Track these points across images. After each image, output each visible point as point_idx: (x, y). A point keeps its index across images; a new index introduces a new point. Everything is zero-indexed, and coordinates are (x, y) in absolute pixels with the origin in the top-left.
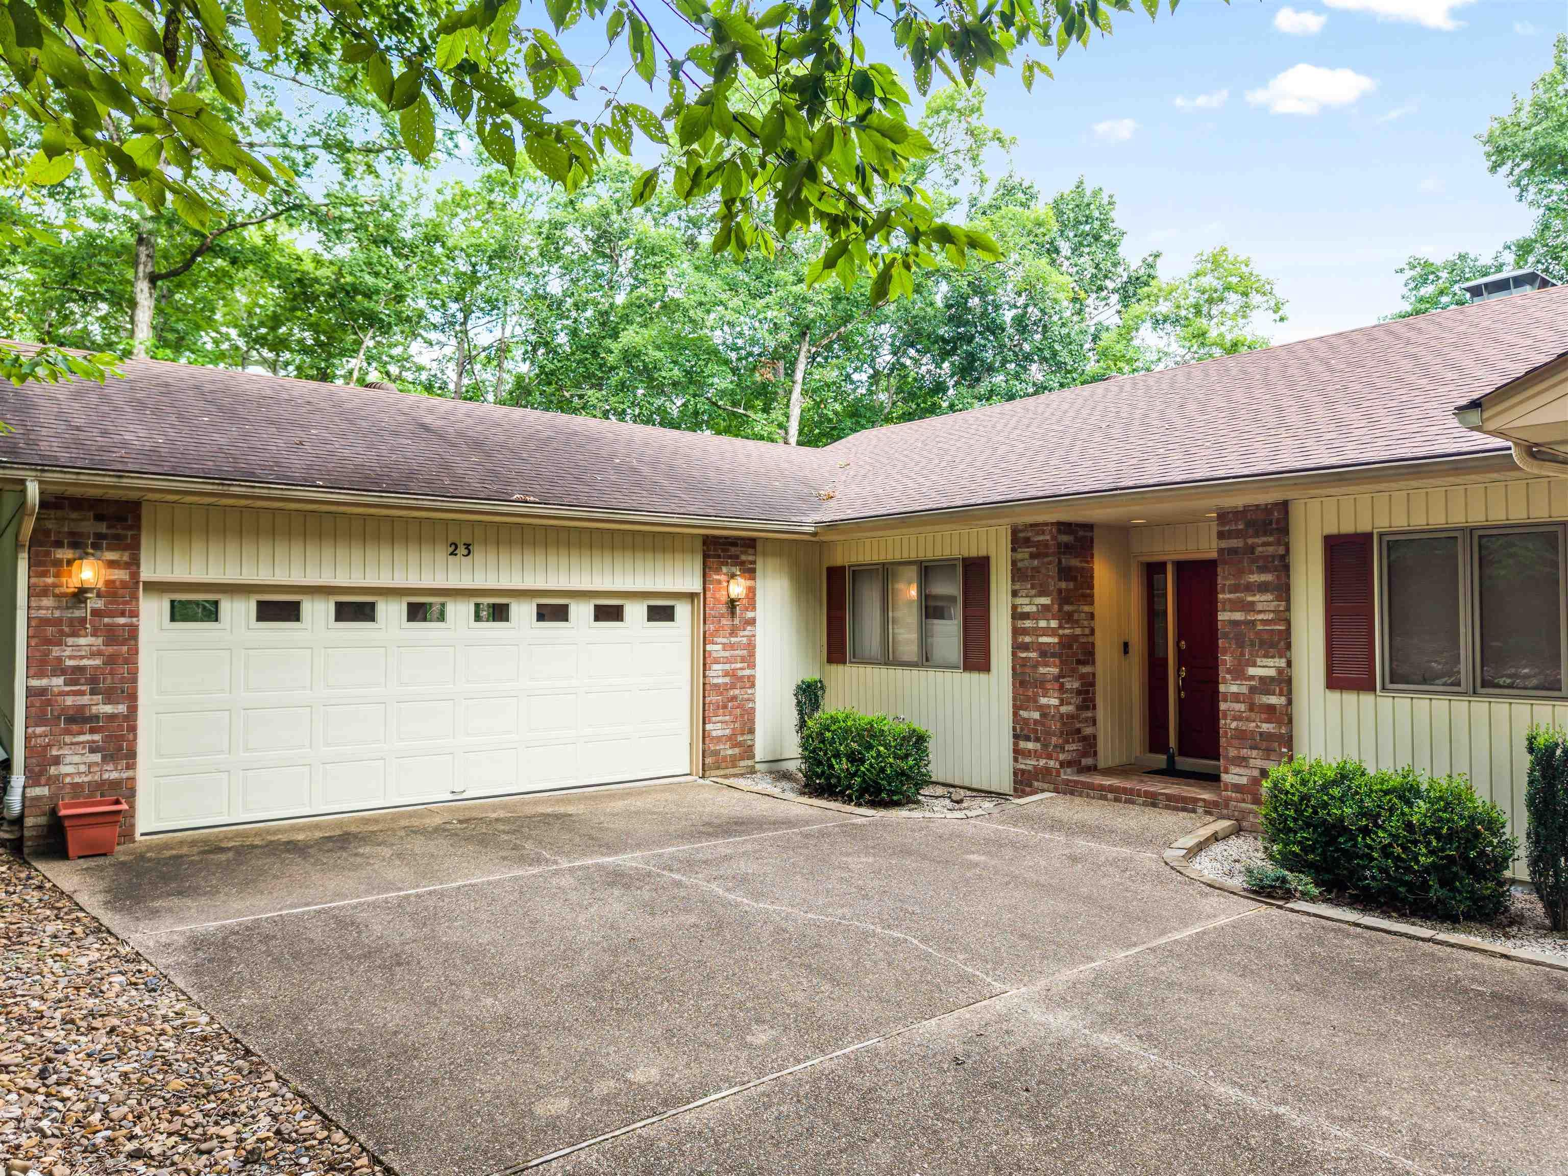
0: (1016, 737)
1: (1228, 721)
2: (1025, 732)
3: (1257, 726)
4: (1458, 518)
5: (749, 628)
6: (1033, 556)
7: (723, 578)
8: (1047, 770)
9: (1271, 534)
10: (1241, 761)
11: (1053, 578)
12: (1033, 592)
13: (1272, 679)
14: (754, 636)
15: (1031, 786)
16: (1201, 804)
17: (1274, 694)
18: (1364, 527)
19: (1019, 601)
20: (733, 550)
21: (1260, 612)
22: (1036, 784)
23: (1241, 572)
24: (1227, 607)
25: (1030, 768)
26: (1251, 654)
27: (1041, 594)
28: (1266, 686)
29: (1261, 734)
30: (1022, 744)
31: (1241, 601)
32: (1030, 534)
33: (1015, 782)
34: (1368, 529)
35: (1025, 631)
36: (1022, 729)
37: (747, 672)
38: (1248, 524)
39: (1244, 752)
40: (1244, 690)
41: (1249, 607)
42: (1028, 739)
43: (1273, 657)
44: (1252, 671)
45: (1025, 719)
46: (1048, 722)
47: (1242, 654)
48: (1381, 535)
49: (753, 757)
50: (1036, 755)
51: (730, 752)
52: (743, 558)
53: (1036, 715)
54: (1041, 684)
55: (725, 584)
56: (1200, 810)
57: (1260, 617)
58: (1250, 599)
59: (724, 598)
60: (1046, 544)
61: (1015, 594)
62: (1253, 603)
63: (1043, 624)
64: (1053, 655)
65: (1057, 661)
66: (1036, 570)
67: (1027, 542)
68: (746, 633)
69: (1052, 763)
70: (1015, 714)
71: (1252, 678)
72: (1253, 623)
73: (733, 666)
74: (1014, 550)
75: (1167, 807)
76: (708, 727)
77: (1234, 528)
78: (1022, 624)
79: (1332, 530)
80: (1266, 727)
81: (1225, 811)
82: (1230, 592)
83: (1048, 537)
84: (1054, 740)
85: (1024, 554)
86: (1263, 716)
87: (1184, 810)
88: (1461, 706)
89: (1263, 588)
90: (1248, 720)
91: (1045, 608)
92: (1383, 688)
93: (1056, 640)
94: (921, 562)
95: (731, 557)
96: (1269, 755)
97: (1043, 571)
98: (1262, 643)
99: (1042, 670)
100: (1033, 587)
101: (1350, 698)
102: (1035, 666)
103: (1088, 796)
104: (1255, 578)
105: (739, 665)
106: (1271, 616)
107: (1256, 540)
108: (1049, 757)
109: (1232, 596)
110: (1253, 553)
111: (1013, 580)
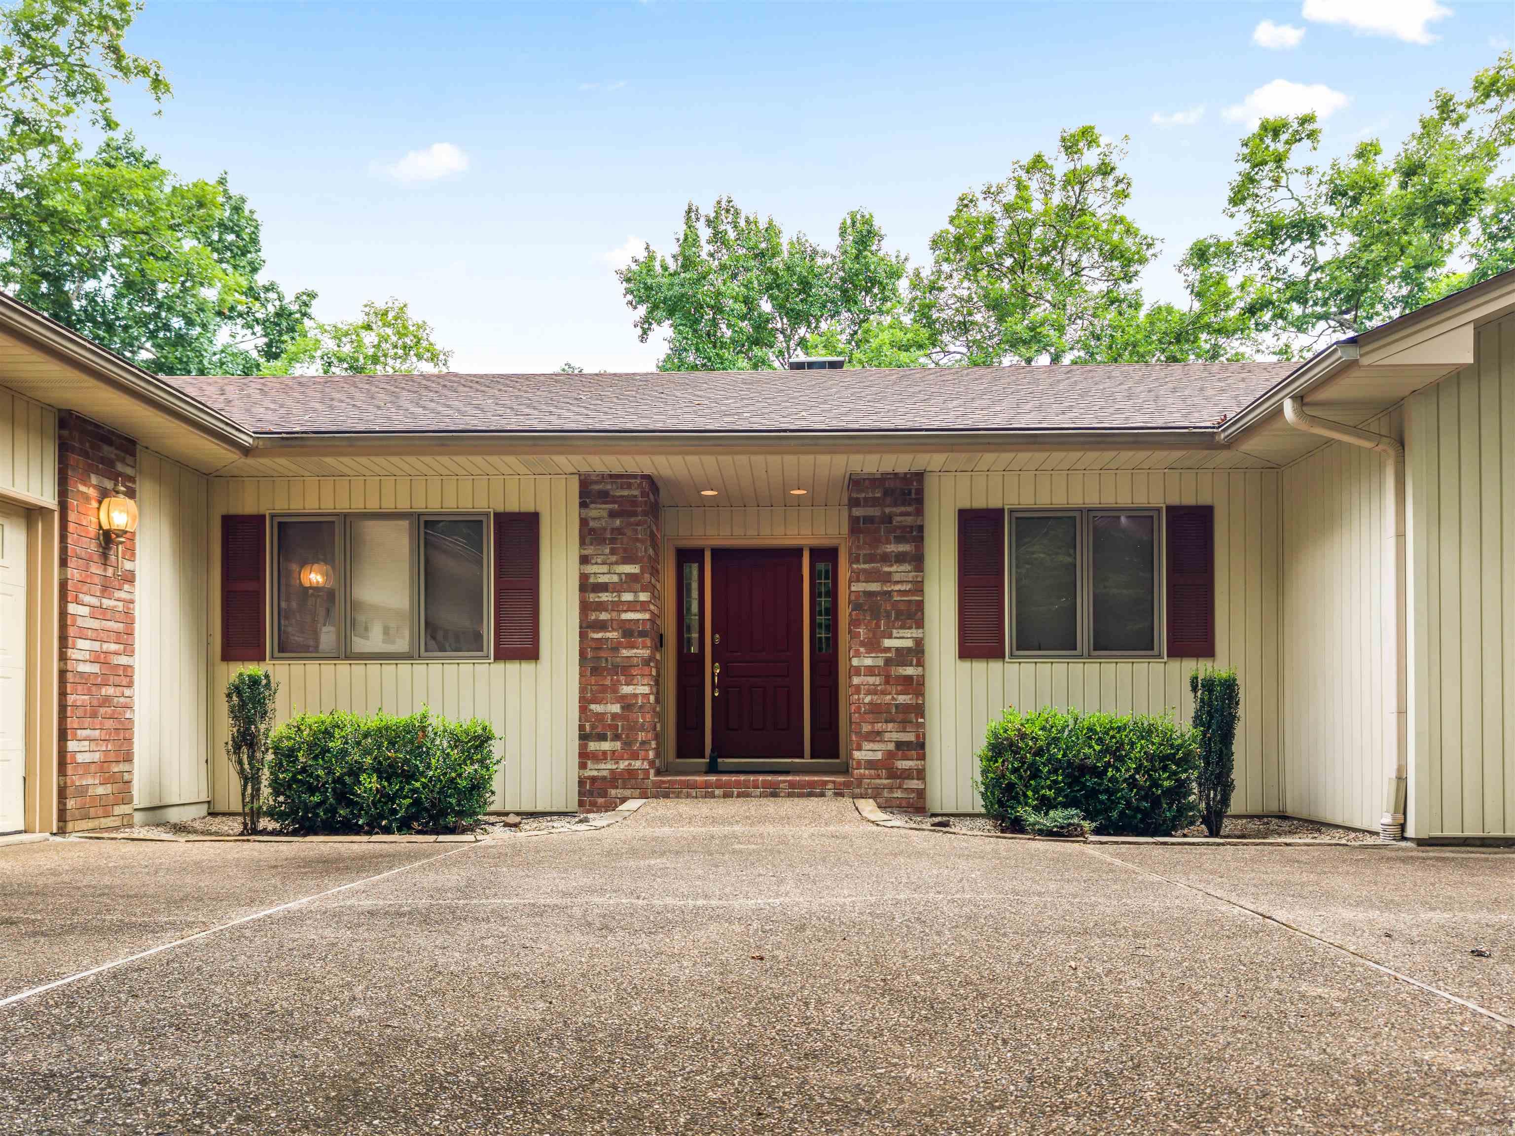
0: (584, 737)
1: (861, 696)
2: (599, 730)
3: (893, 699)
4: (1077, 500)
5: (126, 587)
6: (612, 514)
7: (92, 492)
8: (631, 773)
9: (910, 505)
10: (875, 736)
11: (642, 541)
12: (614, 558)
13: (909, 649)
14: (132, 602)
15: (605, 795)
16: (830, 786)
17: (911, 665)
18: (995, 503)
19: (590, 569)
20: (108, 451)
21: (898, 582)
22: (613, 792)
23: (877, 541)
24: (862, 578)
25: (605, 773)
26: (887, 625)
27: (626, 561)
28: (903, 656)
29: (897, 706)
30: (593, 746)
31: (877, 572)
32: (609, 487)
33: (580, 794)
34: (999, 505)
35: (601, 607)
36: (593, 727)
37: (123, 660)
38: (886, 493)
39: (878, 727)
40: (881, 662)
41: (886, 578)
42: (602, 738)
43: (910, 628)
44: (887, 643)
45: (598, 714)
46: (632, 716)
47: (878, 626)
48: (1011, 511)
49: (130, 802)
50: (615, 756)
51: (100, 790)
52: (120, 467)
53: (616, 708)
54: (625, 670)
55: (95, 504)
56: (829, 793)
57: (898, 587)
58: (887, 569)
59: (93, 530)
60: (633, 501)
61: (584, 560)
62: (890, 573)
63: (628, 597)
64: (643, 634)
65: (648, 642)
66: (619, 531)
67: (604, 496)
68: (122, 595)
69: (637, 764)
70: (583, 709)
71: (888, 649)
72: (889, 593)
73: (105, 646)
74: (583, 505)
75: (790, 795)
76: (72, 746)
77: (870, 495)
78: (592, 597)
79: (966, 505)
80: (902, 699)
81: (857, 791)
82: (864, 563)
83: (636, 492)
84: (641, 736)
85: (598, 512)
86: (899, 688)
87: (810, 795)
88: (1077, 667)
89: (900, 558)
90: (884, 693)
91: (633, 578)
92: (1012, 656)
93: (647, 616)
94: (420, 515)
95: (103, 460)
96: (905, 728)
97: (629, 533)
98: (899, 614)
99: (625, 653)
100: (613, 552)
101: (980, 666)
102: (616, 649)
103: (688, 796)
104: (892, 548)
105: (113, 647)
106: (908, 587)
107: (894, 509)
108: (635, 756)
109: (866, 566)
110: (891, 523)
111: (582, 543)
